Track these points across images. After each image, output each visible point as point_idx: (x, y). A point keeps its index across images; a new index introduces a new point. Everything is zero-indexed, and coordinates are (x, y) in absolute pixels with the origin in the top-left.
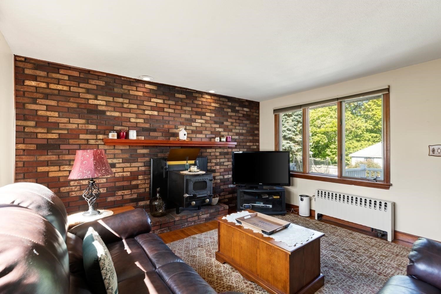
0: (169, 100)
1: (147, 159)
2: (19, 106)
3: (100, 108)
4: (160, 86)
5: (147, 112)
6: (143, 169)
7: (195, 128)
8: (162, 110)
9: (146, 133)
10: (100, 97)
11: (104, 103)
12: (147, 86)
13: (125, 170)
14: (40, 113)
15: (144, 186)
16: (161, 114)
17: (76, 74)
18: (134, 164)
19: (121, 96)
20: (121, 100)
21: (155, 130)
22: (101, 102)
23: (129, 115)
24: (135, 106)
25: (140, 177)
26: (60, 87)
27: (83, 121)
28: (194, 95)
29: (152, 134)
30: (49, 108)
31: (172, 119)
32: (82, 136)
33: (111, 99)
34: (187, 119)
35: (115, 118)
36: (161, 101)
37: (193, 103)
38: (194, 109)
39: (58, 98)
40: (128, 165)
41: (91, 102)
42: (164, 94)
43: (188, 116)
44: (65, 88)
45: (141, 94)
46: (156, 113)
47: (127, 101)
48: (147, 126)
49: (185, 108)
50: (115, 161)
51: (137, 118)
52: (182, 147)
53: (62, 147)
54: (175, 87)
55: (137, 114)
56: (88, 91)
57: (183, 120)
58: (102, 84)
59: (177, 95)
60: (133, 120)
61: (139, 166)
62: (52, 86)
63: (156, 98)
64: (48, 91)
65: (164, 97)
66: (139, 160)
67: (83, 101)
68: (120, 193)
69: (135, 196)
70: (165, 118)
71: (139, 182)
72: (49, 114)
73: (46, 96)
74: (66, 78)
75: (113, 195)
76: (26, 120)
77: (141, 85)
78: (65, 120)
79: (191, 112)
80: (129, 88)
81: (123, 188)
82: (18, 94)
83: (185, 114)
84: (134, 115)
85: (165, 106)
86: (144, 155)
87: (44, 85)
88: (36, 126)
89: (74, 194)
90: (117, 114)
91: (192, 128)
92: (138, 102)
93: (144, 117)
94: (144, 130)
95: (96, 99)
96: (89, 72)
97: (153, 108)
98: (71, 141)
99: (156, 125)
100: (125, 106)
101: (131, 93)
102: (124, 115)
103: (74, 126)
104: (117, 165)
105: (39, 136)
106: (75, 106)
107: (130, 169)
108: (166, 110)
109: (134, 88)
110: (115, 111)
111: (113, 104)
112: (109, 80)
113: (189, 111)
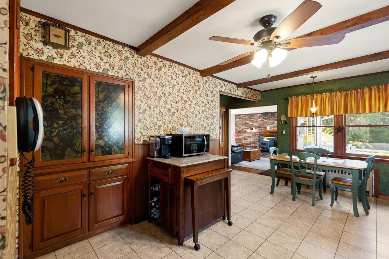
0: (265, 117)
1: (259, 136)
2: (236, 124)
3: (248, 123)
4: (262, 113)
5: (259, 122)
6: (258, 138)
7: (275, 126)
8: (263, 121)
9: (258, 128)
10: (248, 120)
11: (249, 121)
12: (259, 114)
13: (253, 138)
14: (238, 125)
15: (258, 143)
16: (263, 122)
17: (244, 115)
18: (255, 137)
19: (252, 119)
20: (252, 120)
21: (261, 127)
22: (248, 121)
23: (254, 123)
24: (255, 121)
25: (257, 141)
26: (241, 119)
27: (245, 126)
28: (275, 113)
29: (260, 128)
30: (240, 124)
31: (266, 123)
32: (245, 130)
33: (250, 120)
34: (271, 123)
35: (251, 125)
36: (263, 118)
37: (274, 116)
38: (275, 119)
39: (241, 121)
40: (254, 137)
41: (246, 121)
42: (264, 115)
43: (272, 122)
44: (242, 119)
45: (257, 117)
46: (261, 122)
47: (254, 120)
48: (259, 126)
49: (271, 119)
50: (251, 136)
51: (256, 124)
52: (270, 132)
53: (242, 132)
54: (267, 113)
55: (256, 123)
56: (246, 119)
57: (270, 123)
58: (248, 116)
59: (268, 115)
60: (255, 125)
61: (256, 137)
62: (240, 119)
63: (261, 117)
64: (239, 120)
65: (264, 117)
66: (257, 136)
67: (245, 121)
68: (252, 144)
69: (255, 146)
70: (264, 123)
71: (257, 142)
72: (240, 125)
73: (239, 121)
74: (242, 117)
75: (251, 145)
76: (236, 127)
77: (257, 114)
78: (242, 126)
79: (273, 120)
80: (254, 116)
81: (253, 143)
82: (236, 122)
83: (271, 121)
84: (255, 123)
85: (264, 119)
86: (258, 135)
87: (239, 119)
88: (238, 128)
89: (243, 143)
90: (251, 124)
91: (273, 125)
92: (256, 120)
93: (258, 123)
94: (258, 127)
95: (247, 120)
96: (246, 114)
97: (260, 121)
98: (243, 131)
99: (261, 126)
100: (253, 121)
101: (255, 117)
102: (253, 124)
103: (243, 127)
104: (251, 137)
105: (238, 130)
106: (243, 123)
107: (254, 138)
108: (264, 120)
109: (255, 116)
110: (251, 123)
111: (250, 121)
112: (249, 115)
113: (272, 120)
